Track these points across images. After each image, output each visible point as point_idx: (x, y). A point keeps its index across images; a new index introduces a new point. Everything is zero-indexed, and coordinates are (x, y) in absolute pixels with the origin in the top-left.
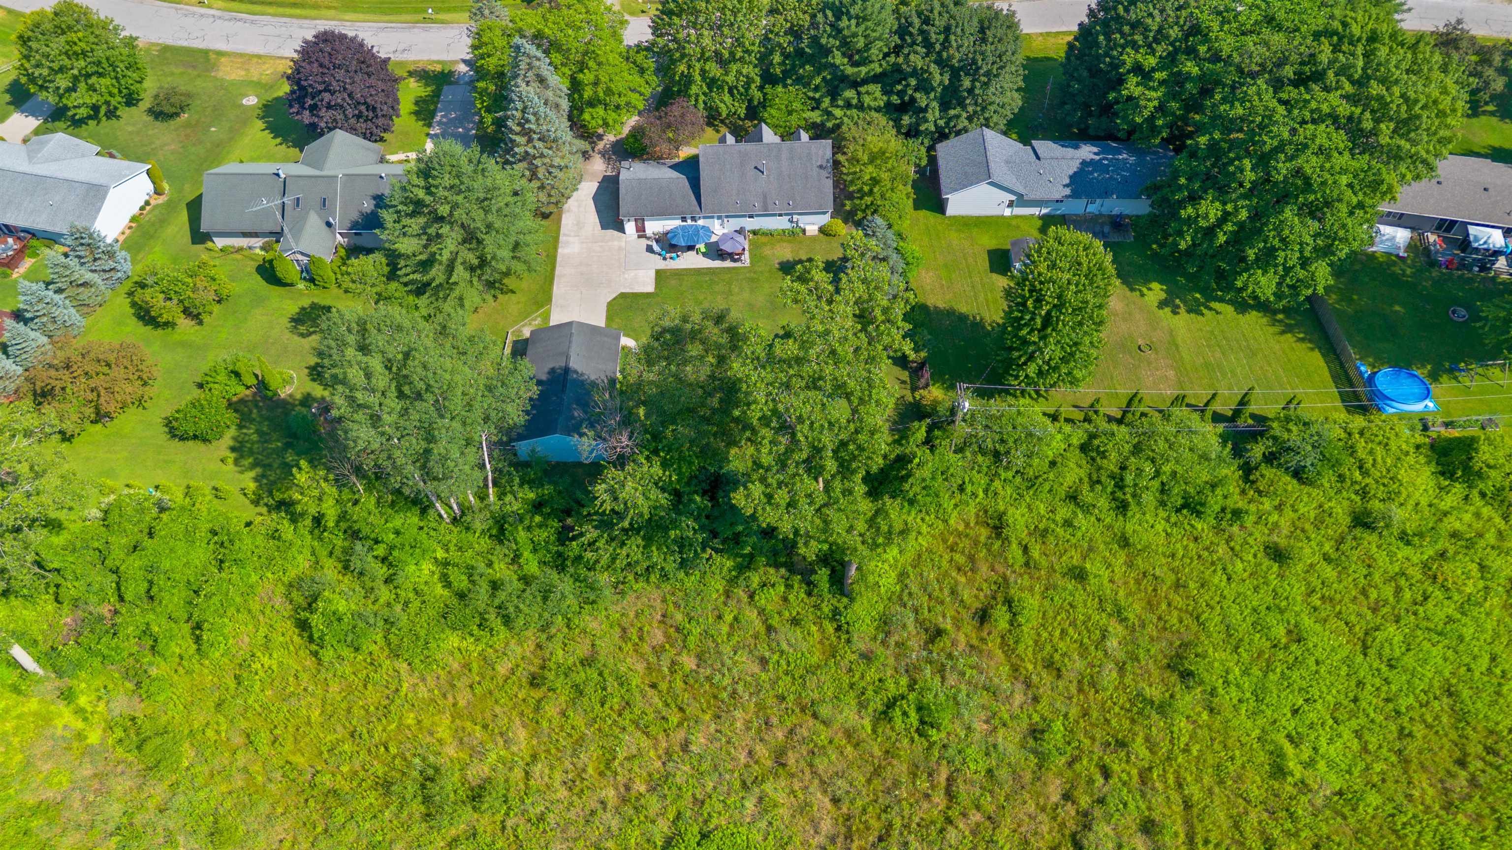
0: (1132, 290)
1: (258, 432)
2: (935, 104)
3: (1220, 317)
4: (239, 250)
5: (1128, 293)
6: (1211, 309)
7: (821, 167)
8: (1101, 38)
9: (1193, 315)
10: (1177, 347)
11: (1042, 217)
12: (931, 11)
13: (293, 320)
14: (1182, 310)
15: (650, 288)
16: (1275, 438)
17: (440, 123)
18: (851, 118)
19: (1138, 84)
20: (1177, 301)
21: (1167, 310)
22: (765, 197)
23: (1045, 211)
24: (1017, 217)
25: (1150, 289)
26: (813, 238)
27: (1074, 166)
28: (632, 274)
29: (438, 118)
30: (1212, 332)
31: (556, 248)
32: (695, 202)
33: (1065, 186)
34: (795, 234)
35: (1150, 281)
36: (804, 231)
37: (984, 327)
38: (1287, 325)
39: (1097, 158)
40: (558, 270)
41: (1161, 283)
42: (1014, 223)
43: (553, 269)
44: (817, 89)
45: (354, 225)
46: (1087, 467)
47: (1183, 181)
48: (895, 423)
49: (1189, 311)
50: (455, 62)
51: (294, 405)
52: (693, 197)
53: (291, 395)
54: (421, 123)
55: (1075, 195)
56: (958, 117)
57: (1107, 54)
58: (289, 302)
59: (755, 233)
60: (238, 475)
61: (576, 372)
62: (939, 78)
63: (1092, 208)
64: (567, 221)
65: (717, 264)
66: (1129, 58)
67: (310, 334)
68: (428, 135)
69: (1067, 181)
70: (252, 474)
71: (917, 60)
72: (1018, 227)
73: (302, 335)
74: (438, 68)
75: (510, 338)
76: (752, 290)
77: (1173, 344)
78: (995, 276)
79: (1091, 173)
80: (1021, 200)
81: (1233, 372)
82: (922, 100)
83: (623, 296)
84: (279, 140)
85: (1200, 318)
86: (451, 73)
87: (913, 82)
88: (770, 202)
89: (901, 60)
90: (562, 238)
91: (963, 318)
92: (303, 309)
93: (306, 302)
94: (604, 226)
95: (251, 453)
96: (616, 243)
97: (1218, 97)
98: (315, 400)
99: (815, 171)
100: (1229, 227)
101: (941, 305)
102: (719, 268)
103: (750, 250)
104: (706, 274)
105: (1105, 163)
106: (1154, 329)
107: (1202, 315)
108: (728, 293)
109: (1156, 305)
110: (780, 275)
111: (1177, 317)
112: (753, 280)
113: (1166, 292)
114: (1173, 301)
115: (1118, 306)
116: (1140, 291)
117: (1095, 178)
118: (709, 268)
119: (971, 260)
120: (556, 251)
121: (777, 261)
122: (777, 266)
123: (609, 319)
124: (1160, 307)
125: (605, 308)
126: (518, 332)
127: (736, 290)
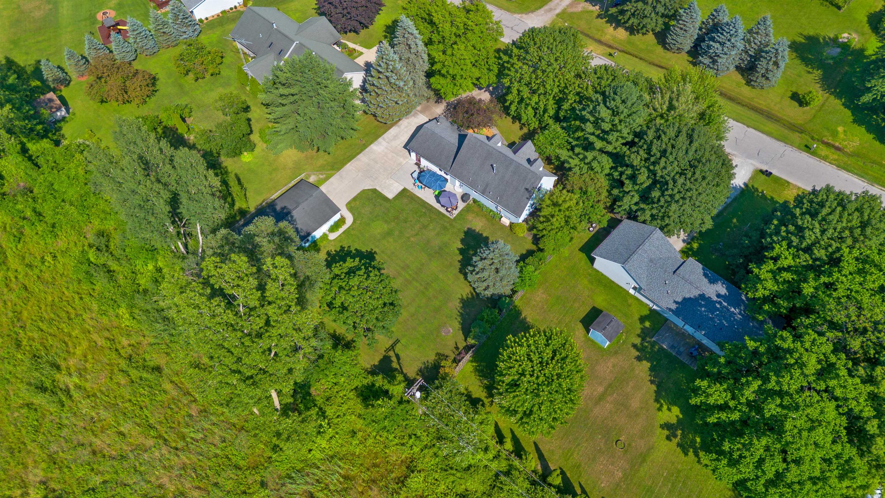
0: (657, 400)
5: (652, 401)
6: (697, 455)
7: (527, 189)
9: (679, 450)
10: (644, 461)
11: (651, 310)
14: (675, 441)
15: (390, 196)
18: (581, 169)
20: (679, 432)
21: (666, 432)
22: (487, 185)
23: (655, 307)
24: (636, 298)
25: (669, 410)
26: (504, 226)
27: (694, 293)
28: (392, 181)
30: (679, 471)
31: (371, 143)
32: (450, 164)
33: (676, 302)
34: (495, 218)
35: (675, 404)
36: (500, 219)
39: (715, 298)
40: (361, 156)
41: (681, 411)
42: (630, 301)
43: (358, 154)
48: (427, 368)
49: (679, 445)
52: (452, 160)
54: (385, 34)
55: (676, 312)
57: (771, 236)
59: (475, 201)
61: (292, 217)
64: (393, 131)
65: (437, 206)
67: (227, 115)
69: (679, 300)
73: (224, 113)
75: (302, 177)
76: (438, 234)
77: (643, 458)
79: (701, 306)
80: (642, 291)
82: (628, 186)
83: (375, 191)
84: (316, 7)
85: (682, 455)
87: (629, 172)
88: (488, 190)
90: (380, 140)
93: (243, 97)
94: (405, 146)
96: (401, 159)
99: (523, 190)
100: (723, 416)
102: (436, 209)
103: (462, 210)
104: (426, 208)
105: (718, 306)
106: (641, 437)
107: (686, 454)
108: (425, 227)
109: (662, 422)
110: (462, 236)
111: (667, 442)
112: (445, 228)
113: (679, 420)
114: (676, 430)
115: (635, 404)
116: (661, 406)
117: (701, 311)
118: (431, 206)
119: (576, 305)
120: (370, 144)
121: (469, 226)
122: (466, 229)
123: (355, 199)
124: (662, 427)
125: (359, 192)
126: (309, 175)
127: (431, 228)
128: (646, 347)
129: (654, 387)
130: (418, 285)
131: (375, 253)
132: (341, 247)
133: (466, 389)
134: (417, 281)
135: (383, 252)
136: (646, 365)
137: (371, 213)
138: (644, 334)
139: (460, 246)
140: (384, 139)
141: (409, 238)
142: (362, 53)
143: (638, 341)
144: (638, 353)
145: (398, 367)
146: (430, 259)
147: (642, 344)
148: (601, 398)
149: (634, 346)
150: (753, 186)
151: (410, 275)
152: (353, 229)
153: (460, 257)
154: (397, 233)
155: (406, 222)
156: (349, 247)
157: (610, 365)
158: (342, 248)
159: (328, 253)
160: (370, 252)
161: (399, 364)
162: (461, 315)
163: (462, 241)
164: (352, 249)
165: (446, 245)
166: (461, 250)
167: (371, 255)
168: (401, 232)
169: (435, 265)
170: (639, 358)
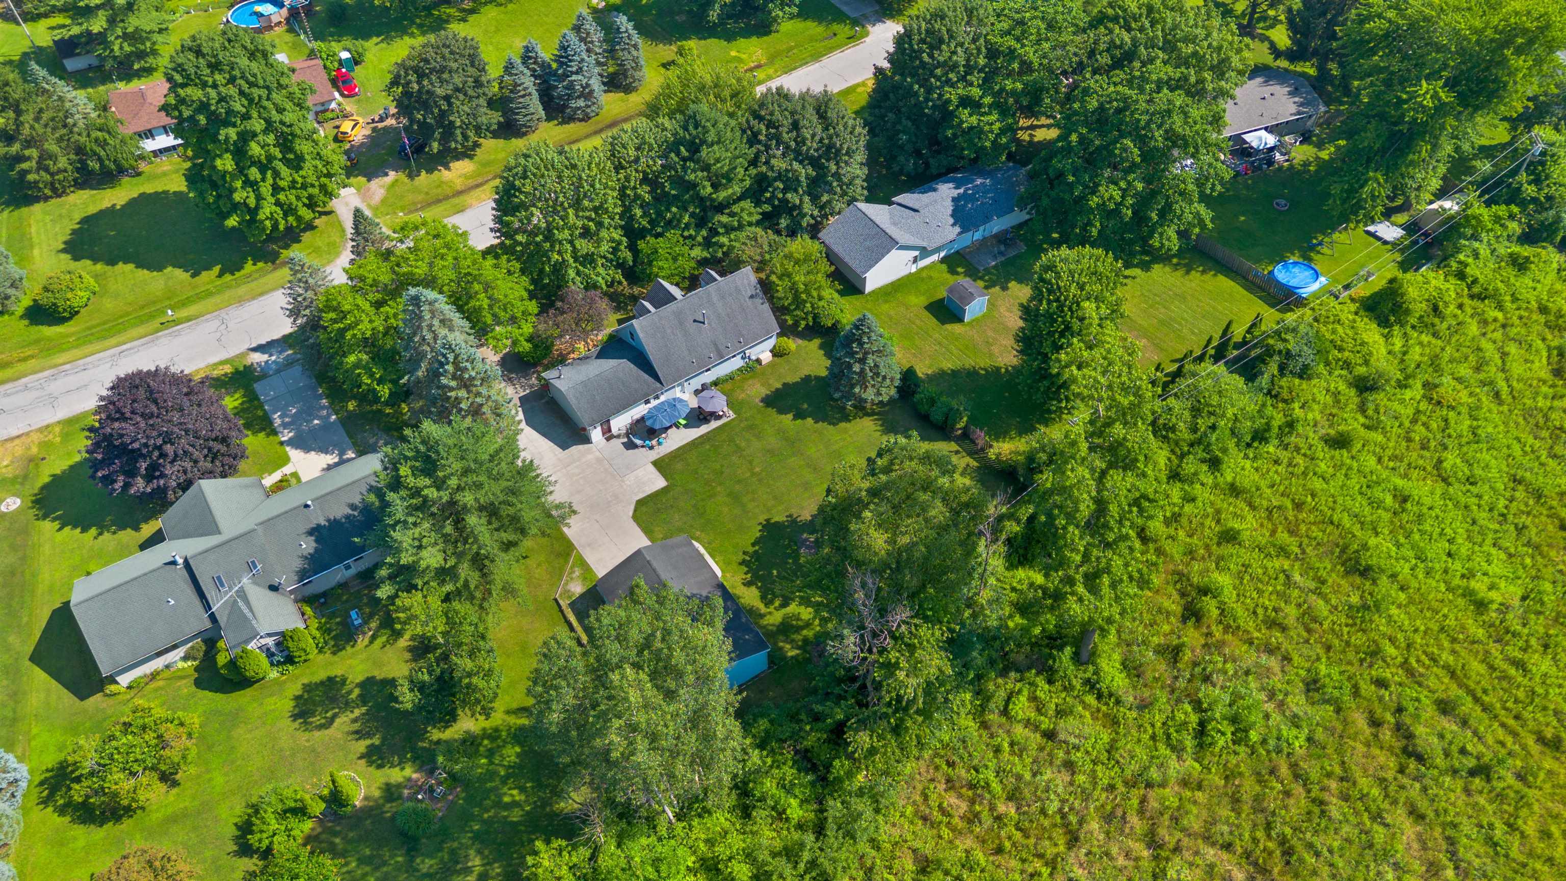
1: (362, 860)
2: (807, 199)
4: (154, 676)
7: (752, 297)
8: (916, 87)
11: (943, 261)
12: (772, 114)
13: (295, 717)
15: (661, 484)
16: (1280, 352)
17: (285, 425)
19: (971, 115)
22: (716, 345)
23: (942, 254)
24: (923, 269)
26: (770, 364)
27: (949, 207)
28: (631, 477)
29: (277, 421)
30: (1143, 295)
32: (652, 380)
33: (953, 225)
34: (752, 368)
36: (758, 361)
38: (1185, 265)
39: (960, 191)
42: (924, 274)
44: (687, 226)
45: (303, 575)
46: (1165, 446)
47: (1071, 179)
50: (243, 355)
51: (378, 807)
53: (366, 798)
54: (262, 434)
55: (965, 229)
56: (829, 202)
58: (272, 700)
59: (715, 384)
62: (804, 172)
63: (978, 236)
65: (704, 429)
66: (952, 95)
67: (331, 721)
68: (281, 443)
69: (951, 221)
71: (779, 164)
72: (931, 278)
73: (321, 727)
74: (228, 369)
75: (564, 603)
76: (758, 437)
78: (949, 327)
79: (965, 206)
80: (925, 252)
82: (793, 198)
83: (640, 503)
84: (93, 531)
86: (249, 369)
87: (780, 185)
88: (722, 348)
89: (764, 169)
91: (955, 373)
92: (297, 698)
93: (295, 689)
94: (566, 447)
96: (592, 455)
97: (1047, 101)
98: (399, 786)
99: (748, 301)
100: (1130, 201)
102: (710, 432)
104: (703, 443)
105: (971, 192)
108: (739, 450)
110: (772, 412)
112: (750, 428)
117: (972, 209)
118: (702, 436)
121: (757, 401)
122: (761, 404)
125: (634, 524)
126: (566, 592)
127: (743, 444)
128: (990, 278)
131: (768, 520)
132: (740, 564)
135: (769, 510)
136: (1012, 284)
137: (687, 514)
138: (973, 273)
139: (790, 416)
141: (753, 474)
142: (294, 474)
143: (981, 283)
144: (997, 288)
146: (802, 454)
147: (986, 281)
149: (987, 288)
152: (711, 543)
153: (810, 421)
154: (737, 487)
155: (722, 472)
156: (745, 553)
158: (743, 563)
159: (748, 584)
160: (765, 526)
163: (781, 411)
164: (751, 549)
165: (781, 432)
166: (796, 417)
167: (770, 527)
168: (739, 482)
169: (813, 450)
170: (1004, 288)
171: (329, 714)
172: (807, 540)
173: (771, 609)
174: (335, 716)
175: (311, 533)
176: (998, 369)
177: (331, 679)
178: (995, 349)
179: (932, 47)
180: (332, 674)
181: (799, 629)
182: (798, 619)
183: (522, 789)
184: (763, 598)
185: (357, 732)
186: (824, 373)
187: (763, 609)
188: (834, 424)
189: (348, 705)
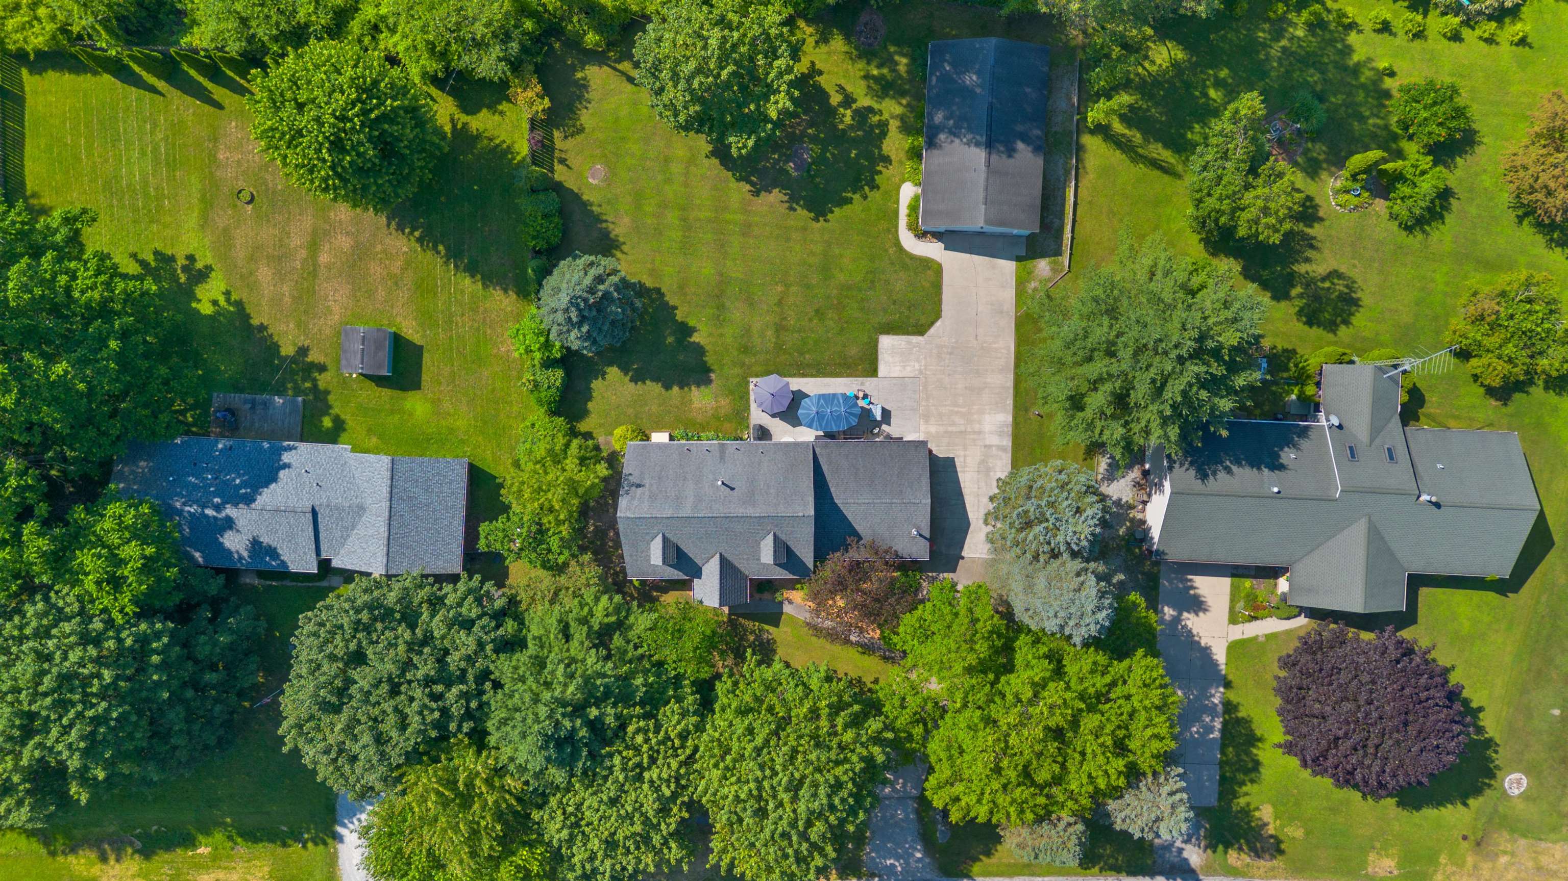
0: (239, 304)
1: (1362, 119)
3: (131, 249)
5: (245, 298)
6: (143, 263)
7: (639, 486)
9: (169, 252)
10: (203, 200)
15: (886, 342)
17: (1212, 711)
20: (183, 279)
21: (199, 265)
22: (722, 458)
25: (215, 303)
26: (659, 429)
28: (909, 371)
29: (1218, 725)
30: (152, 222)
31: (1016, 424)
32: (822, 461)
34: (684, 433)
35: (211, 316)
37: (447, 249)
40: (1008, 380)
41: (197, 312)
45: (1302, 431)
48: (580, 98)
49: (172, 259)
51: (1328, 161)
52: (825, 468)
53: (1332, 175)
54: (1242, 714)
58: (1367, 334)
60: (1372, 56)
61: (977, 144)
65: (794, 384)
67: (1329, 276)
68: (1228, 685)
70: (1356, 58)
72: (370, 431)
73: (1340, 276)
76: (747, 330)
77: (207, 204)
78: (418, 338)
81: (143, 153)
83: (920, 330)
84: (1454, 679)
85: (159, 246)
86: (1211, 841)
90: (1007, 442)
91: (472, 270)
92: (1346, 322)
93: (1345, 332)
94: (950, 463)
95: (1363, 86)
96: (933, 429)
98: (1303, 170)
99: (647, 482)
101: (498, 293)
102: (794, 376)
103: (747, 408)
104: (809, 366)
105: (217, 500)
106: (226, 230)
107: (156, 253)
108: (780, 328)
109: (213, 274)
110: (710, 359)
111: (190, 251)
112: (745, 350)
113: (192, 296)
114: (188, 279)
115: (264, 273)
116: (228, 300)
117: (239, 476)
118: (804, 375)
119: (446, 371)
120: (1015, 418)
121: (714, 385)
122: (713, 376)
123: (937, 286)
124: (209, 268)
125: (945, 307)
126: (1054, 270)
127: (770, 333)
128: (304, 380)
129: (255, 322)
130: (702, 215)
131: (816, 219)
132: (878, 188)
133: (502, 113)
134: (709, 221)
135: (805, 229)
136: (287, 350)
137: (887, 282)
139: (696, 338)
140: (1002, 448)
141: (787, 286)
142: (1234, 619)
143: (323, 380)
144: (309, 359)
145: (620, 67)
146: (721, 275)
147: (314, 380)
148: (314, 247)
149: (322, 368)
150: (325, 844)
151: (728, 222)
152: (889, 231)
153: (679, 317)
154: (815, 279)
155: (817, 311)
156: (865, 197)
157: (336, 309)
158: (874, 187)
159: (887, 160)
160: (824, 215)
161: (622, 73)
162: (598, 219)
163: (700, 350)
164: (857, 197)
165: (719, 320)
166: (690, 331)
167: (819, 210)
168: (808, 286)
169: (706, 271)
170: (303, 351)
171: (1327, 284)
172: (796, 169)
173: (886, 116)
174: (1323, 280)
175: (1282, 467)
176: (420, 240)
177: (1309, 323)
178: (396, 266)
179: (86, 682)
180: (1306, 328)
181: (877, 79)
182: (869, 87)
183: (1206, 95)
184: (884, 134)
185: (1312, 247)
186: (613, 372)
187: (894, 125)
188: (658, 291)
189: (1309, 282)
